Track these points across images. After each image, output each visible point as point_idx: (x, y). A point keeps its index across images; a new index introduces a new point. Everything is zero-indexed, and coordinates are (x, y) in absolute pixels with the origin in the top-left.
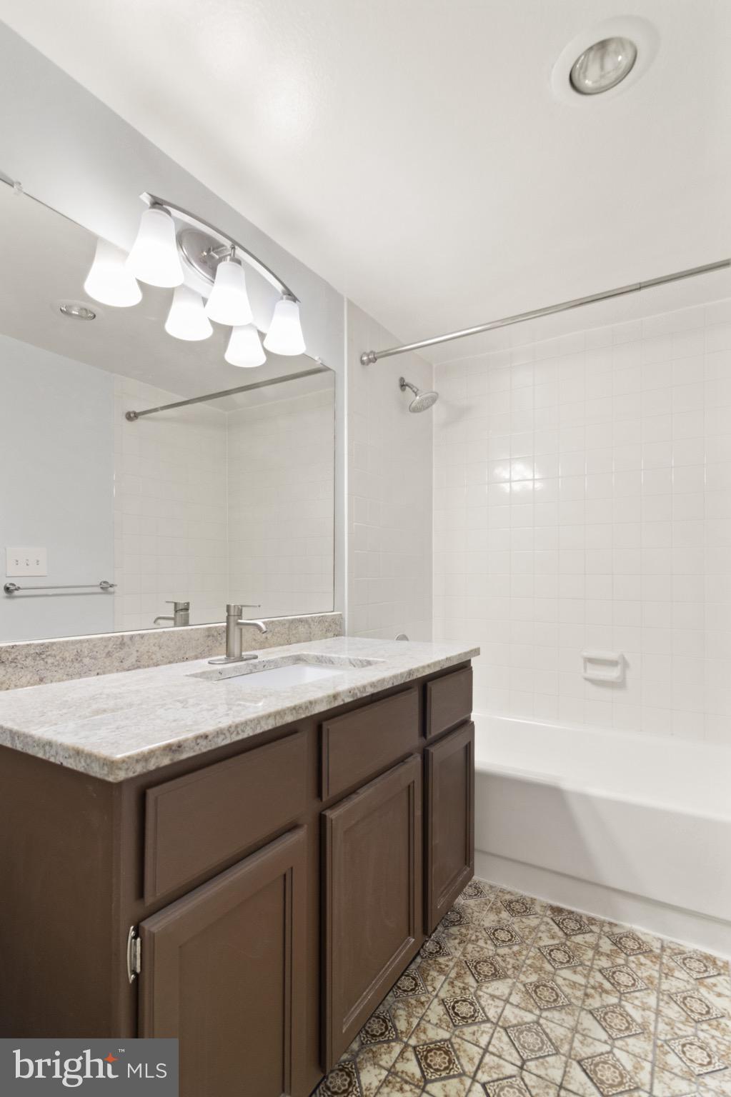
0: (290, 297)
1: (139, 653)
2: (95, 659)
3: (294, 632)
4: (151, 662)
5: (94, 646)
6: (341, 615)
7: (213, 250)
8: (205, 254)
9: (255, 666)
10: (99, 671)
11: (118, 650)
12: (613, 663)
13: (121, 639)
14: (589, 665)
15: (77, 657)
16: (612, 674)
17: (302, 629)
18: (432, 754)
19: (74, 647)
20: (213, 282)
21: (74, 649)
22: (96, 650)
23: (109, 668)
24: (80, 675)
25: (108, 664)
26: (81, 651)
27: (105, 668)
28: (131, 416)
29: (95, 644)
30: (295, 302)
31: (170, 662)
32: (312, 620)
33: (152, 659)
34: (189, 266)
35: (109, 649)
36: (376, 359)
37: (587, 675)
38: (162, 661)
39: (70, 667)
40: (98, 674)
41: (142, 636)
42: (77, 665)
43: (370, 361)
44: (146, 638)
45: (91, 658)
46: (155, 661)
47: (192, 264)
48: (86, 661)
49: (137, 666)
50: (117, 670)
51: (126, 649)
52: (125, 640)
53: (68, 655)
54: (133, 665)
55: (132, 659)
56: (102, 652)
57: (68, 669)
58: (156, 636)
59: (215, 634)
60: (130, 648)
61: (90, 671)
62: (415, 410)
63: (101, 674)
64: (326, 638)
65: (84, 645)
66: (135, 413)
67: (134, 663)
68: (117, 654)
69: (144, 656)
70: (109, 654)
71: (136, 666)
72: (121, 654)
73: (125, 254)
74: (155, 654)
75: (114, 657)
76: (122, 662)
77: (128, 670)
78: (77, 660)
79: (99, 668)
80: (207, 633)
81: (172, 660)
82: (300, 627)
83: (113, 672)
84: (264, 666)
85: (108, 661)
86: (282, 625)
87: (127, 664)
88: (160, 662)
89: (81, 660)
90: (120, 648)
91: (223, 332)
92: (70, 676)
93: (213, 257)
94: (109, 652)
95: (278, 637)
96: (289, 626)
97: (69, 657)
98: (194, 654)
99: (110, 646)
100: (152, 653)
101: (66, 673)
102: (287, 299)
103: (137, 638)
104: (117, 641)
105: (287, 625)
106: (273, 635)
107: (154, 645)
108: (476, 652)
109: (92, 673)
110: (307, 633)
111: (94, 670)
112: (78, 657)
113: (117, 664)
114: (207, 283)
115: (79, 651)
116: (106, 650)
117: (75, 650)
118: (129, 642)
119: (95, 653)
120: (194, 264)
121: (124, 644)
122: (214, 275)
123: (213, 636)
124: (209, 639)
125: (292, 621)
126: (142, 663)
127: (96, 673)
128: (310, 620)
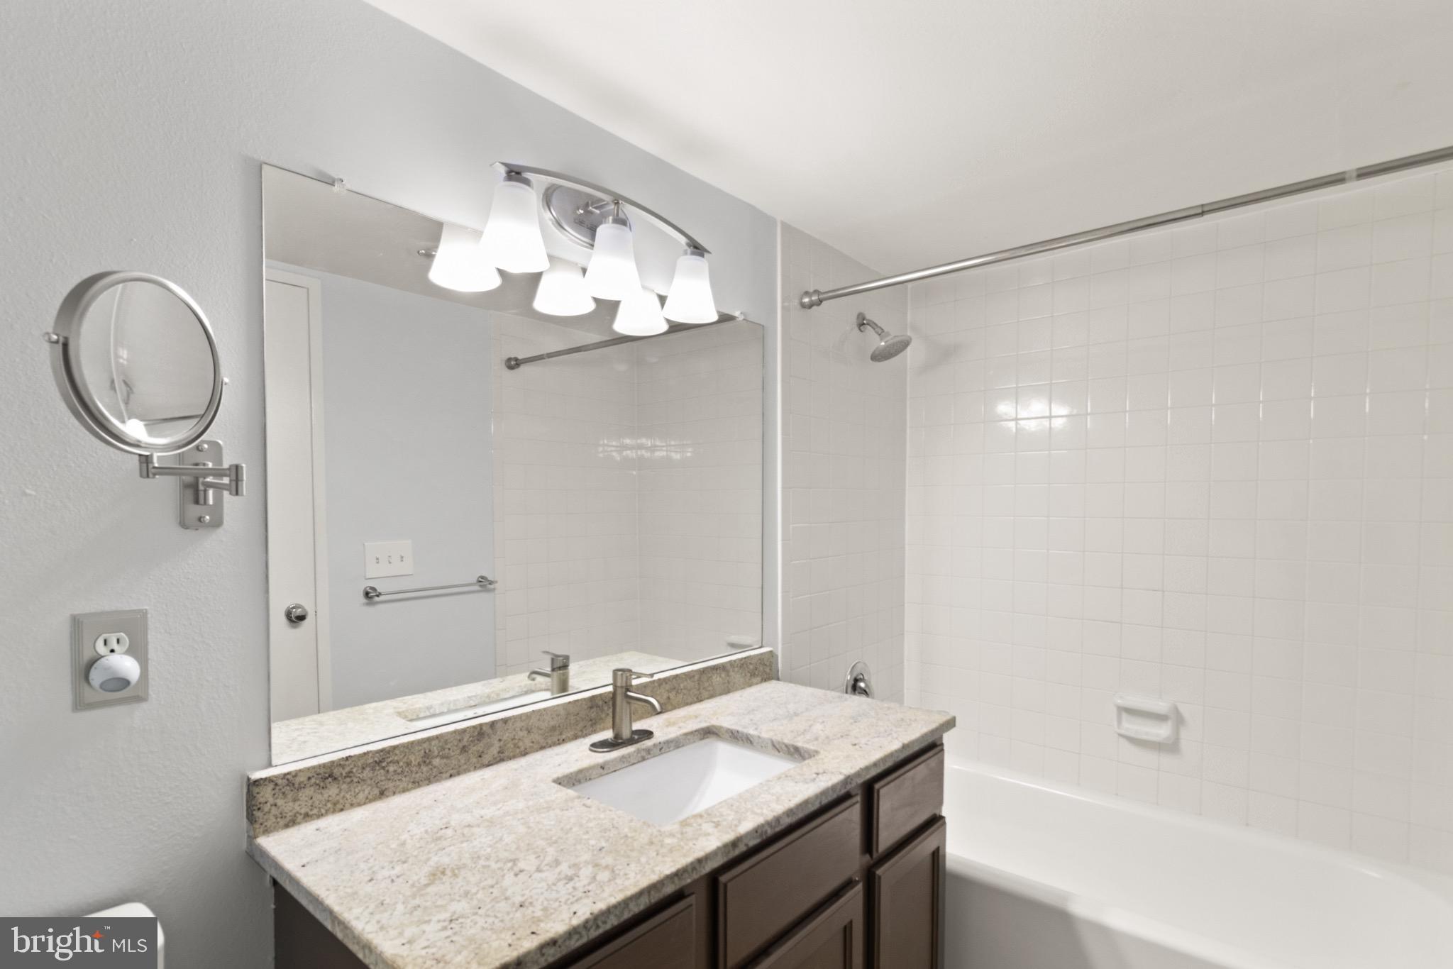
0: (695, 250)
1: (502, 743)
2: (447, 757)
3: (706, 684)
4: (518, 750)
5: (446, 742)
6: (771, 652)
7: (592, 206)
8: (581, 212)
9: (648, 751)
10: (451, 772)
11: (476, 741)
12: (1160, 718)
13: (479, 729)
14: (1124, 715)
15: (425, 759)
16: (1161, 732)
17: (717, 679)
18: (880, 877)
19: (420, 748)
20: (592, 246)
21: (420, 751)
22: (448, 746)
23: (465, 767)
24: (429, 781)
25: (463, 761)
26: (430, 751)
27: (460, 766)
28: (513, 364)
29: (447, 740)
30: (702, 256)
31: (542, 748)
32: (731, 665)
33: (518, 747)
34: (560, 232)
35: (465, 742)
36: (821, 301)
37: (1123, 732)
38: (532, 747)
39: (417, 773)
40: (451, 776)
41: (505, 721)
42: (425, 769)
43: (811, 305)
44: (510, 723)
45: (442, 757)
46: (522, 749)
47: (565, 230)
48: (436, 762)
49: (501, 758)
50: (475, 767)
51: (486, 740)
52: (484, 728)
53: (413, 759)
54: (495, 759)
55: (494, 750)
56: (455, 748)
57: (414, 775)
58: (523, 718)
59: (600, 703)
60: (489, 738)
61: (441, 773)
62: (879, 356)
63: (455, 776)
64: (750, 685)
65: (433, 743)
66: (516, 359)
67: (496, 755)
68: (475, 748)
69: (509, 745)
70: (464, 749)
71: (498, 759)
72: (480, 747)
73: (478, 234)
74: (522, 740)
75: (470, 752)
76: (480, 756)
77: (489, 765)
78: (425, 762)
79: (452, 769)
80: (589, 704)
81: (544, 745)
82: (714, 677)
83: (469, 771)
84: (661, 749)
85: (462, 759)
86: (690, 678)
87: (486, 759)
88: (528, 750)
89: (430, 762)
90: (478, 740)
91: (608, 308)
92: (417, 784)
93: (591, 213)
94: (464, 747)
95: (684, 694)
96: (700, 678)
97: (415, 760)
98: (572, 733)
99: (465, 740)
100: (519, 739)
101: (412, 780)
102: (693, 253)
103: (499, 725)
104: (474, 732)
105: (696, 678)
106: (677, 692)
107: (521, 730)
108: (950, 724)
109: (444, 775)
110: (724, 683)
111: (446, 772)
112: (427, 758)
113: (474, 760)
114: (586, 247)
115: (427, 751)
116: (461, 745)
117: (423, 751)
118: (490, 731)
119: (447, 751)
120: (566, 227)
121: (483, 734)
122: (593, 237)
123: (598, 706)
124: (592, 710)
125: (703, 672)
126: (506, 754)
127: (448, 774)
128: (728, 667)
